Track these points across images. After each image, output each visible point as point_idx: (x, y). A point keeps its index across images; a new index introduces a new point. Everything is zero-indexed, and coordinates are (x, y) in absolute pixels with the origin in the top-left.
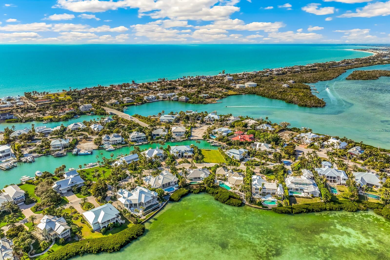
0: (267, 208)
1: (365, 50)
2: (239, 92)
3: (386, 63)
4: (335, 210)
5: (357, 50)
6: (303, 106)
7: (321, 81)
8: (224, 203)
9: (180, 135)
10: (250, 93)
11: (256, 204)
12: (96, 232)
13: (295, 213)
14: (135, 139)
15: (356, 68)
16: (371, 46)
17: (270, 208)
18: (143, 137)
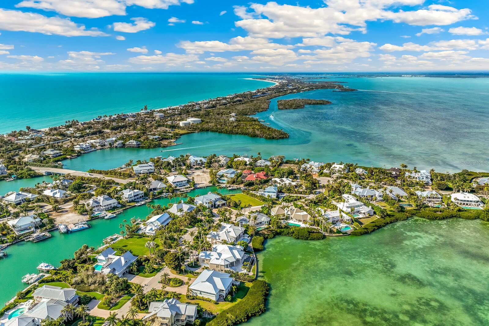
0: (347, 233)
1: (263, 79)
2: (189, 131)
3: (295, 92)
4: (394, 222)
5: (256, 79)
6: (270, 138)
7: (258, 112)
8: (308, 239)
9: (181, 185)
10: (203, 131)
11: (335, 233)
12: (221, 303)
13: (371, 232)
14: (132, 199)
15: (275, 97)
16: (265, 75)
17: (349, 233)
18: (141, 194)
